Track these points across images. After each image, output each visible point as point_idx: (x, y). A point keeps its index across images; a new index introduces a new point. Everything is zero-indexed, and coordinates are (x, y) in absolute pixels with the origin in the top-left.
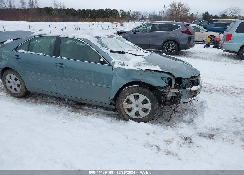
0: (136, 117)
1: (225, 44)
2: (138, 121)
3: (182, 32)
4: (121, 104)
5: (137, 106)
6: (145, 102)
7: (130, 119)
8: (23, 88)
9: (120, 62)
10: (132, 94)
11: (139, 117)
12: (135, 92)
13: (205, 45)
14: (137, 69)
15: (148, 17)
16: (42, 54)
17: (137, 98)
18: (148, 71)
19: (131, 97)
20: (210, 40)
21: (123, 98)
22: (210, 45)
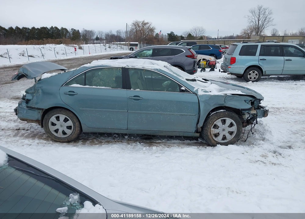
0: (223, 141)
1: (230, 67)
2: (226, 144)
3: (186, 56)
4: (209, 131)
5: (224, 130)
6: (231, 125)
7: (218, 144)
8: (78, 129)
9: (202, 90)
10: (219, 119)
11: (225, 141)
12: (223, 116)
13: (201, 69)
14: (223, 95)
15: (104, 37)
16: (108, 87)
17: (224, 122)
18: (233, 95)
19: (219, 123)
20: (206, 64)
21: (211, 123)
22: (206, 69)
